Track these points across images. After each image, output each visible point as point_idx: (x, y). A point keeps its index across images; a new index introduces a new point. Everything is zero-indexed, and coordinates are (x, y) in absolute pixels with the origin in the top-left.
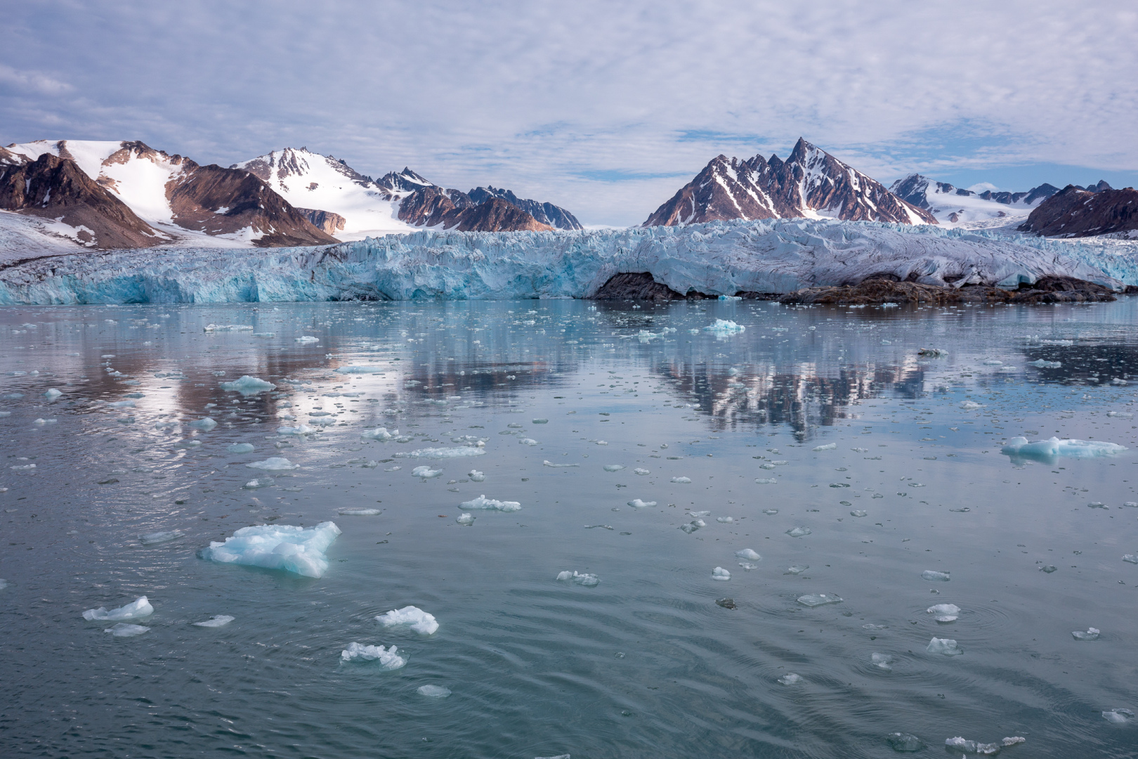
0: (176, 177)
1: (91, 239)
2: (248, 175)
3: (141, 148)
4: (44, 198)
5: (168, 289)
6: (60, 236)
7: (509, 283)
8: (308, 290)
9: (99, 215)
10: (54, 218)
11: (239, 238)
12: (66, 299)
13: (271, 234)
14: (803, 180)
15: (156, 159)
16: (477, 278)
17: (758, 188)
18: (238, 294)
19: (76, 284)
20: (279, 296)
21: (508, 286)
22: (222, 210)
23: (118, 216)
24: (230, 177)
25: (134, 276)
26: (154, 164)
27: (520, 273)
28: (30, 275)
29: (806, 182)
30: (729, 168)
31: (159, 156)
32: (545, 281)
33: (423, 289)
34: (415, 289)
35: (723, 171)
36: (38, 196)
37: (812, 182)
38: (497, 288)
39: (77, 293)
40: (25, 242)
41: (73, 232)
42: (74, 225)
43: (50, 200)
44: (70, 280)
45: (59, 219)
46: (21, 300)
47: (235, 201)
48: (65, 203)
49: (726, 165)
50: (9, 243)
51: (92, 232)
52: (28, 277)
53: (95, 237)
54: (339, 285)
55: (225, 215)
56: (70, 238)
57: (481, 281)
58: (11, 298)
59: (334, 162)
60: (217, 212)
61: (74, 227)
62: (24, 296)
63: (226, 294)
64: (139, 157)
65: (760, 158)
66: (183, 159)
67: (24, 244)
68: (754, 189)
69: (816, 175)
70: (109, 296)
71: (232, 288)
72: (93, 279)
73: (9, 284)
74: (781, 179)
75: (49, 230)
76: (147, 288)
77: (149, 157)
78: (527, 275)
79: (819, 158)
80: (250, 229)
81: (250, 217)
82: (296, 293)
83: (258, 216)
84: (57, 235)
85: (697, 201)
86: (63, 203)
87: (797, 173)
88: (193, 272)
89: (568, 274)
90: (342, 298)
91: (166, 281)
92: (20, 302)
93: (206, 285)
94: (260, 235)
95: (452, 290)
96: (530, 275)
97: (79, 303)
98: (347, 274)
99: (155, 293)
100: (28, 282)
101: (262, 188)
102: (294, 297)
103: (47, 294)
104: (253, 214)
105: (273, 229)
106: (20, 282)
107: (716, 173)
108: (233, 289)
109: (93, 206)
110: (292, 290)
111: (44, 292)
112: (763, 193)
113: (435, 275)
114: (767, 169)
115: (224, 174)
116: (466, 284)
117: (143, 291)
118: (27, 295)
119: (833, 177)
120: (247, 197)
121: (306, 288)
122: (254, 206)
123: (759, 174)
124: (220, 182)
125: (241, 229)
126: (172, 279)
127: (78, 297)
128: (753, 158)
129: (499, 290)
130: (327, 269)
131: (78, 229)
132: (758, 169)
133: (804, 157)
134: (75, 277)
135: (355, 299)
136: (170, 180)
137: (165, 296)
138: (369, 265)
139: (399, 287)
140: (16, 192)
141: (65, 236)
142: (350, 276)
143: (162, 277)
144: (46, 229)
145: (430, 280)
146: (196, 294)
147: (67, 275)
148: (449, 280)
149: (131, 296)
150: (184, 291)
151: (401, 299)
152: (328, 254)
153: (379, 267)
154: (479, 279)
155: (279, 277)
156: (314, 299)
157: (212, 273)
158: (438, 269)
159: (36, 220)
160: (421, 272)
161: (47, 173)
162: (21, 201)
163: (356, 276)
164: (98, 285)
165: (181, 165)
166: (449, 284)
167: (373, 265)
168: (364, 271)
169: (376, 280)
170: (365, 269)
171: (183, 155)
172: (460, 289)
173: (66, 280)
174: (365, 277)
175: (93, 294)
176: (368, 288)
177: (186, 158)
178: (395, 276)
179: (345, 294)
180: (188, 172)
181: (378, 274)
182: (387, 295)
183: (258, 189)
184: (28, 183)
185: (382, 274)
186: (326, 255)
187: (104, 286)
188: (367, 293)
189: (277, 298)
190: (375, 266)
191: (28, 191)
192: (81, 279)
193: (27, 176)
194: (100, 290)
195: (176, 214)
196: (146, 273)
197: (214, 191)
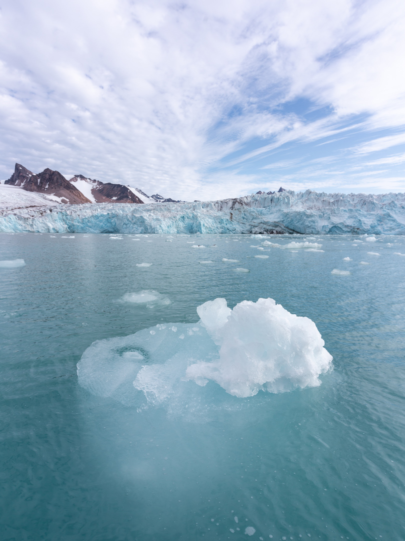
0: (95, 187)
2: (123, 186)
3: (82, 177)
4: (46, 186)
5: (135, 223)
6: (53, 201)
8: (229, 226)
9: (70, 193)
10: (50, 194)
12: (60, 229)
16: (389, 218)
18: (184, 228)
19: (67, 218)
20: (212, 229)
24: (116, 187)
25: (109, 214)
26: (86, 183)
28: (35, 212)
31: (88, 180)
33: (339, 226)
34: (332, 226)
36: (43, 186)
39: (68, 225)
40: (35, 201)
41: (59, 200)
43: (48, 187)
44: (63, 216)
45: (52, 194)
46: (27, 229)
47: (119, 195)
51: (68, 200)
52: (33, 213)
53: (69, 202)
54: (250, 223)
55: (116, 200)
56: (58, 202)
57: (394, 221)
58: (20, 227)
60: (113, 199)
61: (59, 197)
62: (29, 226)
63: (177, 227)
64: (81, 180)
70: (91, 228)
72: (79, 215)
73: (18, 217)
76: (118, 222)
77: (85, 180)
82: (222, 228)
84: (51, 200)
86: (54, 188)
88: (152, 211)
90: (253, 232)
91: (133, 217)
92: (26, 231)
93: (164, 220)
95: (370, 227)
98: (258, 215)
99: (125, 226)
100: (33, 216)
101: (129, 191)
102: (221, 230)
103: (46, 225)
104: (127, 200)
106: (27, 216)
108: (181, 224)
109: (68, 190)
110: (219, 226)
111: (44, 223)
113: (348, 216)
115: (114, 186)
116: (379, 222)
117: (114, 224)
118: (32, 225)
120: (123, 194)
121: (228, 225)
122: (127, 197)
124: (112, 189)
126: (138, 216)
127: (69, 228)
130: (242, 212)
131: (61, 198)
135: (265, 233)
136: (93, 188)
137: (133, 228)
138: (274, 209)
139: (314, 224)
140: (33, 184)
141: (56, 201)
142: (260, 217)
143: (130, 214)
144: (47, 198)
145: (345, 220)
146: (158, 226)
147: (61, 212)
148: (363, 219)
149: (106, 228)
150: (149, 224)
151: (318, 233)
152: (237, 203)
153: (286, 211)
154: (391, 218)
155: (210, 216)
156: (234, 232)
157: (166, 213)
158: (351, 210)
159: (42, 194)
160: (335, 213)
161: (47, 176)
162: (35, 188)
163: (264, 217)
164: (83, 220)
165: (96, 183)
166: (366, 222)
167: (277, 209)
168: (271, 214)
169: (282, 220)
170: (271, 212)
171: (97, 180)
172: (375, 226)
173: (61, 215)
174: (272, 217)
175: (79, 226)
176: (276, 225)
177: (98, 181)
178: (308, 216)
179: (257, 229)
180: (99, 186)
181: (286, 215)
182: (294, 231)
183: (127, 191)
184: (39, 180)
185: (292, 215)
186: (235, 203)
187: (87, 220)
188: (274, 228)
189: (210, 231)
190: (280, 210)
191: (39, 184)
192: (71, 215)
193: (39, 178)
194: (84, 224)
195: (96, 199)
196: (117, 211)
197: (110, 191)
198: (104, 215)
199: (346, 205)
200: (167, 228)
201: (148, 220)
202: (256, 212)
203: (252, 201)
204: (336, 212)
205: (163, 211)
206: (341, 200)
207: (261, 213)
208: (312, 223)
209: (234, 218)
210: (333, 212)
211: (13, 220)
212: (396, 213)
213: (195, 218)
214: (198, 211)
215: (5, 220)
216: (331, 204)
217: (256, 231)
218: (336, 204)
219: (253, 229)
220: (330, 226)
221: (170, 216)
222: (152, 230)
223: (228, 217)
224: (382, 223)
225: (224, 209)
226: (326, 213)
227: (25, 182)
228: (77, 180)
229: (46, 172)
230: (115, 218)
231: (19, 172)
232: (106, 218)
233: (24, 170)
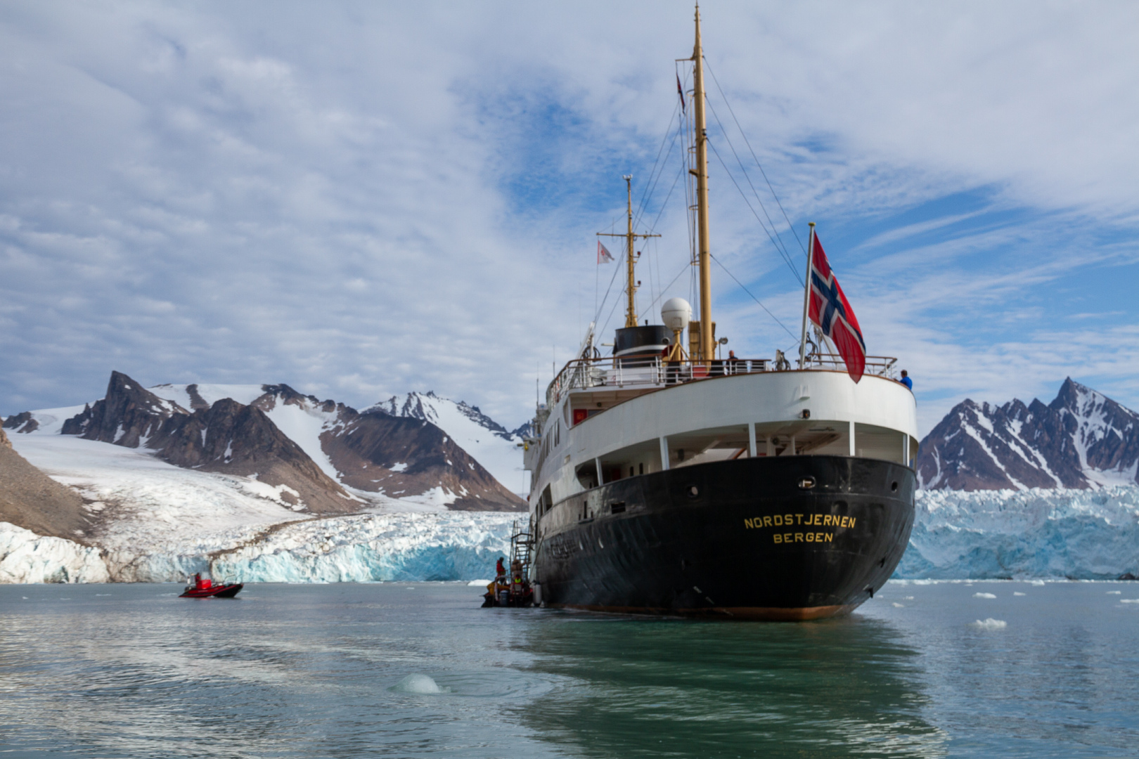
0: (332, 427)
1: (297, 502)
2: (425, 424)
3: (290, 395)
4: (224, 452)
6: (263, 498)
7: (962, 557)
9: (296, 472)
10: (246, 475)
11: (429, 502)
13: (463, 496)
14: (1078, 432)
15: (306, 406)
17: (1023, 442)
19: (369, 555)
21: (959, 563)
22: (399, 467)
23: (311, 473)
24: (403, 427)
26: (303, 412)
27: (977, 545)
29: (1083, 433)
30: (981, 416)
31: (308, 402)
32: (1019, 555)
35: (973, 421)
36: (218, 449)
37: (1092, 435)
38: (944, 565)
39: (370, 567)
41: (275, 492)
42: (274, 484)
43: (233, 454)
45: (252, 477)
47: (414, 455)
48: (255, 458)
49: (976, 411)
53: (300, 498)
55: (404, 473)
56: (272, 500)
57: (918, 555)
58: (296, 573)
59: (467, 409)
60: (393, 469)
61: (274, 486)
64: (286, 403)
65: (1018, 403)
66: (337, 405)
68: (1017, 443)
69: (1097, 424)
74: (1050, 429)
75: (249, 491)
76: (458, 562)
77: (297, 403)
78: (989, 548)
79: (1097, 402)
80: (439, 490)
81: (438, 476)
83: (446, 474)
84: (258, 497)
85: (943, 458)
86: (252, 457)
87: (1070, 423)
89: (1055, 547)
94: (452, 498)
96: (994, 548)
101: (445, 440)
103: (337, 568)
104: (440, 472)
105: (465, 491)
107: (964, 423)
109: (288, 460)
111: (333, 566)
112: (1030, 448)
114: (1029, 417)
115: (395, 423)
117: (450, 564)
119: (1121, 427)
120: (428, 451)
122: (441, 462)
123: (1021, 424)
124: (391, 433)
125: (429, 490)
128: (1008, 404)
129: (946, 567)
131: (284, 488)
132: (1017, 416)
133: (1075, 402)
136: (324, 431)
140: (191, 445)
141: (269, 499)
144: (245, 490)
147: (360, 545)
149: (435, 572)
154: (914, 552)
159: (231, 477)
161: (228, 422)
162: (197, 455)
164: (396, 557)
165: (335, 413)
171: (337, 402)
173: (359, 550)
175: (388, 568)
177: (341, 405)
180: (346, 421)
183: (440, 441)
184: (204, 431)
187: (402, 559)
191: (204, 443)
192: (376, 550)
193: (202, 425)
194: (397, 564)
195: (341, 472)
196: (456, 542)
197: (385, 443)
198: (433, 549)
215: (276, 560)
227: (151, 433)
228: (274, 402)
229: (225, 411)
230: (452, 554)
231: (125, 399)
232: (436, 553)
233: (138, 391)
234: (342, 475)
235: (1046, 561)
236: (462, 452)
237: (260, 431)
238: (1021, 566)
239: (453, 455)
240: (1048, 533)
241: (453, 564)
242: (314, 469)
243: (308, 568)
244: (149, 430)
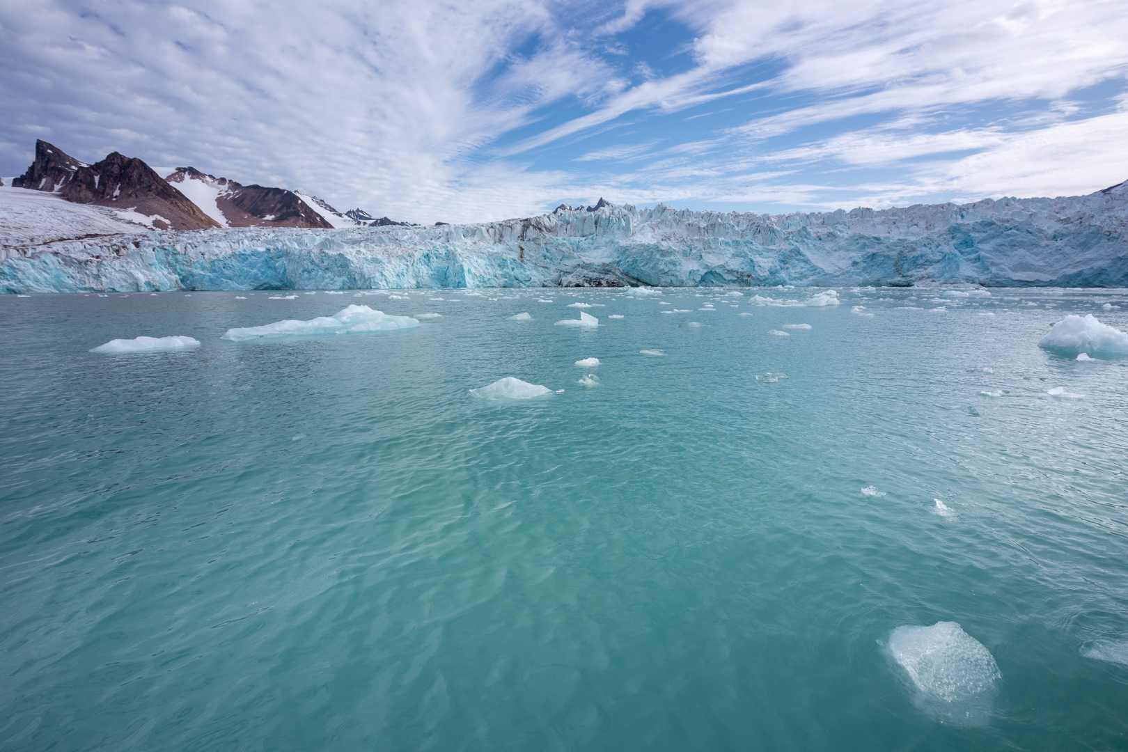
0: (224, 194)
1: (167, 228)
2: (286, 192)
3: (194, 173)
4: (113, 192)
5: (327, 269)
6: (134, 223)
7: (855, 263)
8: (517, 272)
9: (172, 207)
10: (126, 208)
12: (162, 284)
15: (206, 181)
16: (799, 257)
18: (431, 276)
19: (177, 261)
20: (486, 279)
21: (852, 269)
22: (269, 217)
24: (271, 194)
25: (268, 250)
26: (205, 184)
27: (874, 250)
28: (101, 247)
31: (208, 179)
32: (921, 261)
33: (718, 271)
34: (706, 271)
36: (108, 190)
38: (836, 271)
39: (179, 275)
40: (95, 224)
41: (148, 221)
42: (148, 215)
43: (120, 194)
44: (167, 255)
45: (131, 209)
46: (87, 286)
47: (279, 210)
48: (136, 196)
50: (75, 223)
51: (167, 222)
52: (98, 251)
53: (171, 225)
54: (559, 267)
55: (272, 221)
56: (145, 226)
57: (806, 261)
58: (70, 282)
60: (265, 219)
62: (91, 279)
63: (416, 276)
64: (192, 178)
65: (582, 206)
66: (228, 181)
67: (94, 226)
70: (230, 279)
71: (423, 267)
72: (203, 254)
73: (63, 260)
75: (122, 218)
76: (290, 268)
77: (200, 179)
78: (887, 253)
81: (295, 221)
82: (504, 276)
83: (302, 221)
84: (130, 222)
86: (134, 195)
88: (362, 244)
90: (565, 284)
91: (323, 255)
92: (86, 289)
93: (390, 262)
95: (768, 273)
96: (894, 253)
97: (183, 290)
98: (572, 252)
99: (306, 275)
100: (98, 257)
101: (300, 202)
102: (502, 281)
103: (131, 275)
104: (297, 221)
106: (84, 257)
108: (424, 270)
109: (165, 199)
110: (499, 272)
111: (126, 272)
113: (732, 252)
115: (266, 191)
116: (782, 264)
117: (282, 271)
118: (97, 277)
120: (288, 208)
121: (516, 270)
122: (297, 215)
124: (263, 198)
126: (334, 253)
127: (182, 281)
128: (578, 206)
129: (839, 273)
130: (543, 245)
131: (152, 218)
133: (605, 208)
134: (175, 250)
135: (586, 284)
136: (219, 196)
137: (323, 278)
138: (602, 240)
139: (674, 268)
140: (84, 186)
141: (140, 224)
142: (575, 254)
143: (316, 251)
144: (118, 217)
145: (727, 259)
146: (378, 274)
147: (163, 248)
148: (757, 259)
149: (264, 280)
150: (358, 270)
151: (682, 284)
152: (531, 227)
153: (623, 243)
154: (802, 258)
155: (480, 254)
156: (528, 284)
157: (391, 247)
158: (737, 243)
159: (107, 208)
160: (711, 248)
161: (116, 170)
162: (90, 195)
163: (583, 254)
164: (213, 262)
165: (227, 185)
166: (762, 264)
167: (608, 240)
168: (596, 248)
169: (618, 260)
170: (596, 245)
171: (228, 179)
172: (777, 272)
173: (162, 254)
174: (598, 256)
175: (204, 275)
176: (606, 270)
177: (230, 181)
178: (665, 253)
179: (570, 278)
180: (234, 191)
181: (624, 251)
182: (638, 280)
183: (297, 203)
184: (97, 179)
185: (634, 250)
186: (528, 227)
187: (221, 265)
188: (602, 276)
189: (484, 283)
190: (612, 242)
191: (97, 186)
192: (185, 254)
193: (95, 172)
194: (215, 271)
195: (229, 220)
196: (286, 245)
197: (259, 203)
198: (259, 253)
199: (728, 233)
200: (395, 278)
201: (355, 261)
202: (568, 245)
203: (560, 223)
204: (713, 246)
205: (384, 242)
206: (720, 224)
207: (578, 248)
208: (671, 266)
209: (526, 256)
210: (707, 245)
211: (51, 266)
212: (809, 248)
213: (450, 256)
214: (456, 243)
215: (33, 265)
216: (702, 231)
217: (570, 282)
218: (710, 231)
219: (564, 278)
220: (703, 272)
221: (400, 253)
222: (365, 281)
223: (516, 256)
224: (787, 265)
225: (506, 238)
226: (695, 248)
227: (64, 182)
228: (184, 177)
229: (112, 162)
230: (283, 258)
231: (46, 159)
232: (262, 258)
233: (59, 155)
234: (230, 222)
235: (958, 267)
236: (312, 211)
237: (140, 176)
238: (922, 272)
239: (305, 211)
240: (953, 238)
241: (285, 270)
242: (191, 208)
243: (88, 276)
244: (62, 180)
